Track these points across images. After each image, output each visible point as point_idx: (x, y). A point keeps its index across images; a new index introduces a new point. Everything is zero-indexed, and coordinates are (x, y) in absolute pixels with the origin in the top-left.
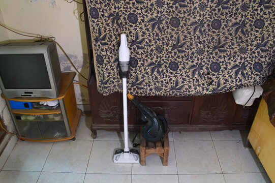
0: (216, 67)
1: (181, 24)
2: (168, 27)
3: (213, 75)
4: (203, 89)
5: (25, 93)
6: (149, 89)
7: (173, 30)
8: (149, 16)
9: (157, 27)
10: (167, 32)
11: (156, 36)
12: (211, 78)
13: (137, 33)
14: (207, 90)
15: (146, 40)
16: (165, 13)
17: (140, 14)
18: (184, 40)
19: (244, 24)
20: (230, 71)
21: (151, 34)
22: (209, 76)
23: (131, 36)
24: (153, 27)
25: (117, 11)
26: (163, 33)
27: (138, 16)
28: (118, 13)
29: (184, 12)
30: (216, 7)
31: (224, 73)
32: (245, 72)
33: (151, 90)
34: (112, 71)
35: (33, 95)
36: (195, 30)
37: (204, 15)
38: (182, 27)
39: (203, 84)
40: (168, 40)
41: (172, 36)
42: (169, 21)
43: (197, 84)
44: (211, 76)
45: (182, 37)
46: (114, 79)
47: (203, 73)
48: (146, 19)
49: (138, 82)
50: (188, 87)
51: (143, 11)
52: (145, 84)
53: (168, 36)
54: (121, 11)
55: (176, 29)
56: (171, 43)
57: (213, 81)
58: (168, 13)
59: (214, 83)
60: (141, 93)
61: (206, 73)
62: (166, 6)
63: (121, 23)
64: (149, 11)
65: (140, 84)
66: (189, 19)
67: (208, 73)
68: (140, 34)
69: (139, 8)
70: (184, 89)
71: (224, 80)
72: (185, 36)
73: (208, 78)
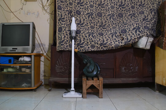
0: (124, 31)
1: (103, 16)
2: (96, 17)
3: (123, 35)
4: (119, 43)
5: (13, 49)
6: (87, 47)
7: (99, 18)
8: (87, 12)
9: (90, 17)
10: (96, 19)
11: (90, 21)
12: (122, 37)
13: (80, 20)
14: (122, 43)
15: (85, 23)
16: (94, 10)
17: (82, 11)
18: (105, 23)
19: (134, 14)
20: (132, 31)
21: (88, 20)
22: (121, 36)
23: (78, 21)
24: (89, 17)
25: (71, 9)
26: (94, 20)
27: (81, 12)
28: (71, 10)
29: (104, 10)
30: (119, 7)
31: (129, 33)
32: (140, 30)
33: (89, 48)
34: (66, 35)
35: (17, 51)
36: (110, 18)
37: (114, 11)
38: (103, 17)
39: (119, 40)
40: (97, 23)
41: (99, 21)
42: (96, 14)
43: (115, 41)
44: (122, 36)
45: (104, 22)
46: (67, 41)
47: (118, 35)
48: (85, 13)
49: (81, 43)
50: (110, 43)
51: (84, 10)
52: (85, 44)
53: (97, 21)
54: (73, 9)
55: (100, 18)
56: (98, 24)
57: (124, 38)
58: (96, 10)
59: (124, 39)
60: (83, 50)
61: (119, 35)
62: (95, 7)
63: (73, 15)
64: (86, 10)
65: (82, 44)
66: (107, 13)
67: (121, 35)
68: (82, 20)
69: (82, 8)
70: (108, 44)
71: (130, 36)
72: (106, 21)
73: (121, 37)
